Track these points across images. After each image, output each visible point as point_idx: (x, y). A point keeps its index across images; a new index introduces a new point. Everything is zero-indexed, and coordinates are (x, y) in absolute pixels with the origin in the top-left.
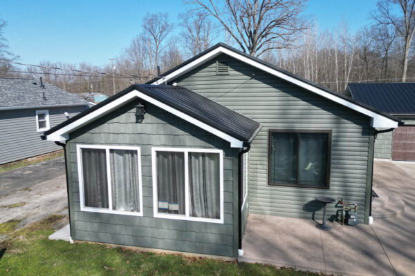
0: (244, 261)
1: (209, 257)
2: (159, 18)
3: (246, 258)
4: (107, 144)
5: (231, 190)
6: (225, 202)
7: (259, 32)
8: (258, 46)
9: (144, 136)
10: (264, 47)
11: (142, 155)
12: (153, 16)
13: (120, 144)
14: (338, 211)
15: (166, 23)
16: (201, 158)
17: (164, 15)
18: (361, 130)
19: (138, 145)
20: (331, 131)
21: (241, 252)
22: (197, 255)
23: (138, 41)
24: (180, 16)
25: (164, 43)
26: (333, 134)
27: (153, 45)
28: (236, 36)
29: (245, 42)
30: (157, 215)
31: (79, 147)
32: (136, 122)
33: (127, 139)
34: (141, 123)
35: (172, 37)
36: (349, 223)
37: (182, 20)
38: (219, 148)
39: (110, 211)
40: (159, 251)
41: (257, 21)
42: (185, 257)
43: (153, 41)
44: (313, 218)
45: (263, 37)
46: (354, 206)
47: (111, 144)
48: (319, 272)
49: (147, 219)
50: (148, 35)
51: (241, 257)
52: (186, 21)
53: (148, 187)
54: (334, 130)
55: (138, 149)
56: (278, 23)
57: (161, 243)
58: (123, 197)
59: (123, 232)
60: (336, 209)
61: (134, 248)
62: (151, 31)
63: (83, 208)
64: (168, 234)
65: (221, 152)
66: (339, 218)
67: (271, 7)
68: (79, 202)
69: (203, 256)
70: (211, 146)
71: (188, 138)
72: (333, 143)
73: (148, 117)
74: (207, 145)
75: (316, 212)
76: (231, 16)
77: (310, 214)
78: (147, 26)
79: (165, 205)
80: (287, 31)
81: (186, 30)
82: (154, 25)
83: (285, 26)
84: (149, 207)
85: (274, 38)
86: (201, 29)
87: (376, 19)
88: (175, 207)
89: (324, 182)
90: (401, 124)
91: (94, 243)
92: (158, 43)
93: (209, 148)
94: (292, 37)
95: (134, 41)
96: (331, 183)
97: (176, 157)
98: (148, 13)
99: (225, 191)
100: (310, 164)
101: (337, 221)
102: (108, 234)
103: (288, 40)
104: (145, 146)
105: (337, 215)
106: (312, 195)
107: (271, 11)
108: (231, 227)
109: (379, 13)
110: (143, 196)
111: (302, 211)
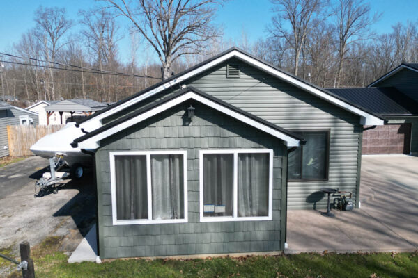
0: (290, 252)
1: (256, 254)
2: (55, 13)
3: (292, 250)
4: (147, 149)
5: (279, 187)
6: (273, 200)
7: (173, 36)
8: (172, 51)
9: (191, 138)
10: (179, 52)
11: (188, 159)
12: (47, 10)
13: (164, 149)
14: (335, 199)
15: (63, 19)
16: (247, 159)
17: (61, 10)
18: (353, 128)
19: (184, 148)
20: (330, 129)
21: (286, 245)
22: (244, 255)
23: (29, 36)
24: (81, 12)
25: (61, 41)
26: (332, 132)
27: (48, 42)
28: (150, 38)
29: (160, 46)
30: (203, 219)
31: (112, 154)
32: (183, 125)
33: (173, 142)
34: (188, 126)
35: (72, 35)
36: (347, 209)
37: (82, 18)
38: (269, 148)
39: (149, 221)
40: (204, 256)
41: (171, 25)
42: (233, 258)
43: (49, 37)
44: (314, 209)
45: (177, 41)
46: (349, 194)
47: (152, 149)
48: (356, 252)
49: (192, 225)
50: (42, 30)
51: (287, 250)
52: (88, 18)
53: (194, 191)
54: (332, 128)
55: (185, 153)
56: (190, 28)
57: (206, 247)
58: (161, 205)
59: (166, 242)
60: (334, 198)
61: (177, 258)
62: (46, 26)
63: (116, 222)
64: (213, 237)
65: (271, 152)
66: (336, 206)
67: (185, 13)
68: (111, 216)
69: (250, 254)
70: (261, 146)
71: (239, 140)
72: (331, 140)
73: (196, 120)
74: (257, 145)
75: (317, 203)
76: (145, 18)
77: (312, 205)
78: (41, 21)
79: (210, 208)
80: (200, 38)
81: (87, 28)
82: (50, 21)
83: (198, 33)
84: (194, 213)
85: (188, 43)
86: (105, 28)
87: (271, 32)
88: (222, 209)
89: (324, 175)
90: (386, 123)
91: (127, 259)
92: (55, 40)
93: (260, 148)
94: (204, 43)
95: (24, 36)
96: (330, 175)
97: (222, 159)
98: (41, 6)
99: (274, 189)
100: (312, 160)
101: (334, 208)
102: (147, 247)
103: (200, 46)
104: (193, 150)
105: (335, 203)
106: (314, 187)
107: (186, 17)
108: (279, 222)
109: (273, 27)
110: (189, 202)
111: (305, 203)
